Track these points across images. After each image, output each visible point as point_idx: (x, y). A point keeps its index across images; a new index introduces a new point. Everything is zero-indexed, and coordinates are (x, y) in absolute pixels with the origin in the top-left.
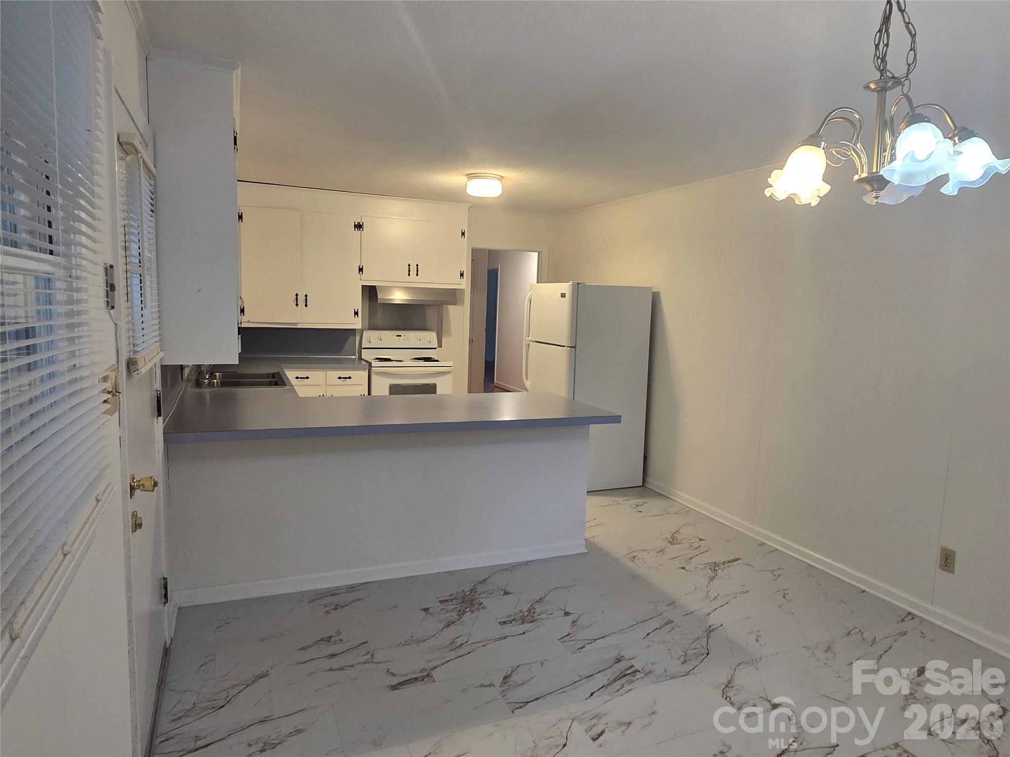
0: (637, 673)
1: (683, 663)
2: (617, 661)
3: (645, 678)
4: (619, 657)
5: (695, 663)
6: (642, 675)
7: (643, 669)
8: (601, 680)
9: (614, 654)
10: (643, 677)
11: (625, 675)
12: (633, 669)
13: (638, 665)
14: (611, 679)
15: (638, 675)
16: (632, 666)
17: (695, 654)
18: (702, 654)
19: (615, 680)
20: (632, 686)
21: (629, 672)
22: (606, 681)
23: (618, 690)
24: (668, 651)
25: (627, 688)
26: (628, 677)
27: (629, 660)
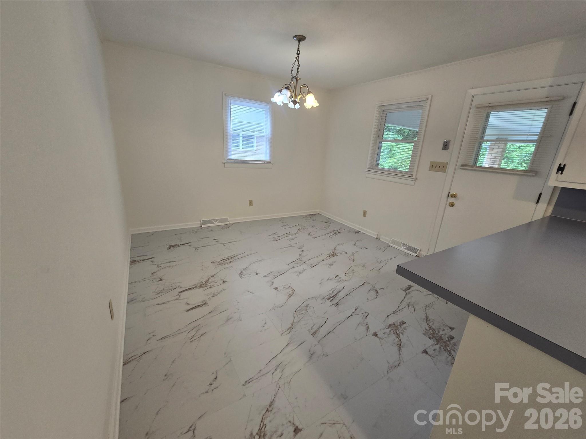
0: (328, 298)
1: (308, 305)
2: (338, 304)
3: (324, 296)
4: (337, 306)
5: (303, 305)
6: (326, 297)
7: (326, 300)
8: (342, 294)
9: (341, 307)
10: (326, 296)
11: (333, 297)
12: (330, 300)
13: (328, 302)
14: (337, 295)
15: (327, 297)
16: (331, 301)
17: (302, 310)
18: (298, 311)
19: (336, 295)
20: (330, 292)
21: (332, 299)
22: (340, 294)
23: (334, 290)
24: (315, 311)
25: (331, 292)
26: (332, 296)
27: (332, 305)
